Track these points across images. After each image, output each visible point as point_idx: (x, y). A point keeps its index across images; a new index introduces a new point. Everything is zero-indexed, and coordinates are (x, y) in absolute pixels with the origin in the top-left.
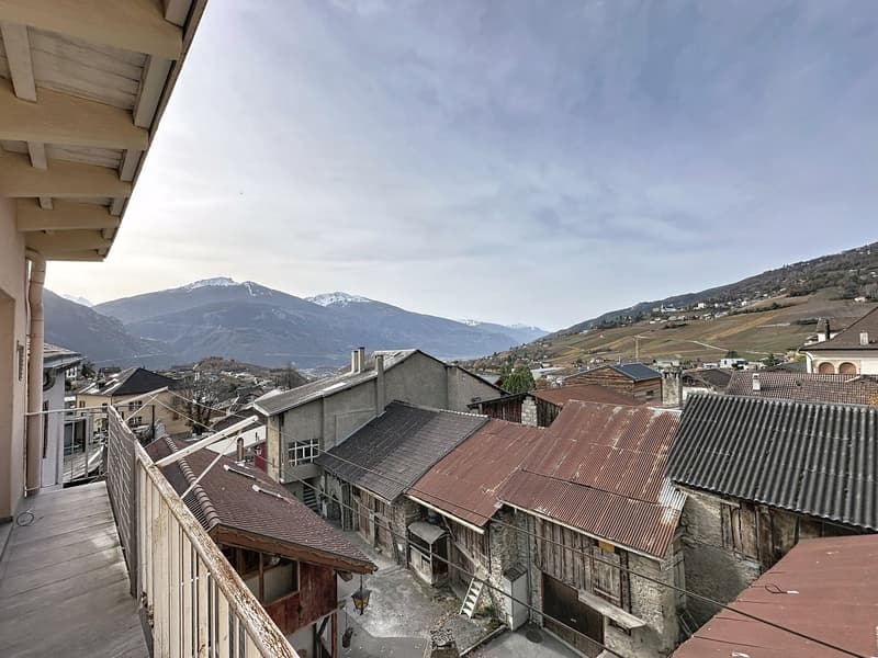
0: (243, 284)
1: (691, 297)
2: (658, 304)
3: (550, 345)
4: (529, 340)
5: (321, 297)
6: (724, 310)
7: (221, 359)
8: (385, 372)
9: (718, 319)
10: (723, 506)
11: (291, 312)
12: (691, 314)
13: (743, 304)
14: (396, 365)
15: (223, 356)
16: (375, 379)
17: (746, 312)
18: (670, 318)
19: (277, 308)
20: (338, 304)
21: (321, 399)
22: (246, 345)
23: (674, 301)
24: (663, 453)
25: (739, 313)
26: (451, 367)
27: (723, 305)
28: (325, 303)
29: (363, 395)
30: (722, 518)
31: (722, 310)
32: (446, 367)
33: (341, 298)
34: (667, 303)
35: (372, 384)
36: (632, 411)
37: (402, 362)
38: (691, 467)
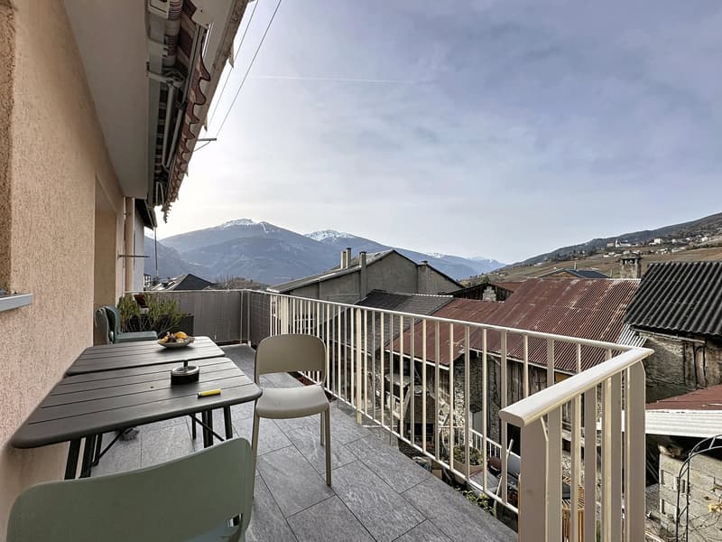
0: (259, 225)
1: (648, 233)
2: (612, 240)
3: (507, 275)
4: (487, 271)
5: (316, 234)
6: (682, 245)
7: (243, 279)
8: (367, 266)
9: (675, 253)
10: (685, 344)
11: (294, 245)
12: (646, 249)
13: (703, 239)
14: (377, 261)
15: (244, 277)
16: (359, 271)
17: (707, 246)
18: (624, 253)
19: (283, 242)
20: (329, 240)
21: (317, 283)
22: (261, 270)
23: (630, 238)
24: (621, 309)
25: (699, 247)
26: (420, 266)
27: (680, 241)
28: (319, 238)
29: (350, 282)
30: (685, 358)
31: (680, 245)
32: (417, 266)
33: (332, 235)
34: (621, 239)
35: (356, 276)
36: (591, 282)
37: (381, 259)
38: (652, 314)
